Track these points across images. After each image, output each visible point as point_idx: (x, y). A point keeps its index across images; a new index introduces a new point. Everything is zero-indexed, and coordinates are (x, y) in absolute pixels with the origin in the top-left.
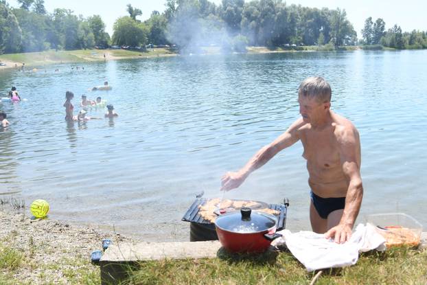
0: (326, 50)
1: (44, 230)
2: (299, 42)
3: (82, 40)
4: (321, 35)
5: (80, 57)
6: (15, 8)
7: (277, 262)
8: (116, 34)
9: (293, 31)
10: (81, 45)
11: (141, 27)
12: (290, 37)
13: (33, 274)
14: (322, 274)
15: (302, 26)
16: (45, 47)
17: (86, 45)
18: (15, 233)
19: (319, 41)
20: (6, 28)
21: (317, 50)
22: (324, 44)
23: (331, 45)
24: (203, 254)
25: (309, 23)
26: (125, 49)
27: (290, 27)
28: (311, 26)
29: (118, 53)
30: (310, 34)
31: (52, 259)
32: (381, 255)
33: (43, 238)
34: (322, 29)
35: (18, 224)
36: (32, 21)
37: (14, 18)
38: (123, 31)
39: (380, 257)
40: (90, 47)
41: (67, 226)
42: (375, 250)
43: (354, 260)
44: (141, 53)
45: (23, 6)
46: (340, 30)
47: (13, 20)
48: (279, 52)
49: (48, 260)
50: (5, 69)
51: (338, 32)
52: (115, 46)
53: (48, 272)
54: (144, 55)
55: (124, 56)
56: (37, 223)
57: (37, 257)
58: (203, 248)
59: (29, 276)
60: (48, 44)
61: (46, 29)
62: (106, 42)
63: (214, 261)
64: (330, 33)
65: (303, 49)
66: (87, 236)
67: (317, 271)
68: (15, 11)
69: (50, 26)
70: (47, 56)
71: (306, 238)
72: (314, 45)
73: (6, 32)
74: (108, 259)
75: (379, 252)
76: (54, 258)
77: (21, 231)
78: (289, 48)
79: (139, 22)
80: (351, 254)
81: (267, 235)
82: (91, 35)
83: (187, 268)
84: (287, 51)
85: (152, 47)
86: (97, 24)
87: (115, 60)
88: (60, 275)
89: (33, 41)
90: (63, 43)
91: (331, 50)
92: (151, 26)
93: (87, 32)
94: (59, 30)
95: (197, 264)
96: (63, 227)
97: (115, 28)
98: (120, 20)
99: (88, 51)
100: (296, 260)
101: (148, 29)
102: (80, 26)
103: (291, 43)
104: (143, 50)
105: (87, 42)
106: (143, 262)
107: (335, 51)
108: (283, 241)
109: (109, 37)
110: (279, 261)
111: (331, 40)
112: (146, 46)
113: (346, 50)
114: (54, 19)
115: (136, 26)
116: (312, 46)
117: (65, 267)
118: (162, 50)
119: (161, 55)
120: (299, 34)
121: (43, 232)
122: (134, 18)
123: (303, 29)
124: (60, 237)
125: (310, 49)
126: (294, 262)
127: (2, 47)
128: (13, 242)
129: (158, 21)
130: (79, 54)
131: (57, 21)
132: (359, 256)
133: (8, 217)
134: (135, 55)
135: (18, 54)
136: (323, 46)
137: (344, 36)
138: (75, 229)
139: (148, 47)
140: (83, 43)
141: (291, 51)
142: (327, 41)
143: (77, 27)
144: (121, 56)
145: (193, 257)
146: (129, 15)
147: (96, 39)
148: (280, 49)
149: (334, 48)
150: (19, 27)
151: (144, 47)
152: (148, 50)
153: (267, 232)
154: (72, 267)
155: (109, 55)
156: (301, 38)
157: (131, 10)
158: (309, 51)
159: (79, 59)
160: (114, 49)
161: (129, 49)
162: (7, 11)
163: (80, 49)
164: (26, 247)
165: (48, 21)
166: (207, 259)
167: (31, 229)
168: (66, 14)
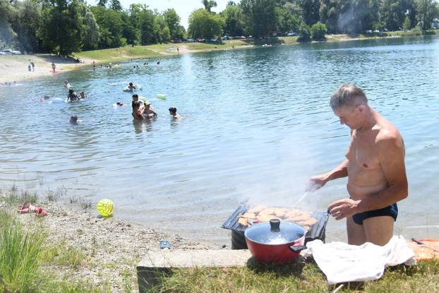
0: (412, 35)
1: (107, 229)
2: (383, 28)
3: (157, 34)
4: (407, 19)
5: (156, 52)
6: (92, 5)
7: (303, 274)
8: (191, 27)
9: (376, 16)
10: (157, 40)
11: (216, 19)
12: (373, 23)
13: (92, 273)
14: (343, 288)
15: (385, 10)
16: (121, 43)
17: (161, 39)
18: (80, 232)
19: (405, 25)
20: (84, 26)
21: (403, 36)
22: (410, 29)
23: (418, 29)
24: (233, 263)
25: (394, 7)
26: (201, 42)
27: (372, 13)
28: (396, 9)
29: (194, 46)
30: (394, 19)
31: (111, 258)
32: (409, 270)
33: (105, 238)
34: (408, 12)
35: (83, 223)
36: (109, 18)
37: (91, 16)
38: (198, 24)
39: (407, 271)
40: (165, 41)
41: (129, 226)
42: (403, 264)
43: (378, 275)
44: (216, 46)
45: (100, 3)
46: (428, 13)
47: (91, 18)
48: (361, 39)
49: (108, 259)
50: (84, 66)
51: (425, 15)
52: (190, 40)
53: (106, 270)
54: (220, 48)
55: (200, 49)
56: (101, 223)
57: (98, 256)
58: (235, 257)
59: (88, 274)
60: (124, 40)
61: (122, 25)
62: (182, 35)
63: (241, 270)
64: (416, 16)
65: (386, 35)
66: (146, 236)
67: (338, 285)
68: (92, 9)
69: (126, 22)
70: (124, 51)
71: (337, 249)
72: (399, 30)
73: (84, 29)
74: (145, 265)
75: (407, 267)
76: (113, 257)
77: (86, 230)
78: (373, 35)
79: (214, 13)
80: (377, 268)
81: (292, 247)
82: (167, 28)
83: (216, 276)
84: (370, 38)
85: (228, 39)
86: (172, 18)
87: (190, 53)
88: (116, 274)
89: (111, 38)
90: (139, 38)
91: (418, 35)
92: (226, 17)
93: (162, 27)
94: (135, 26)
95: (225, 273)
96: (125, 227)
97: (190, 22)
98: (195, 13)
99: (163, 45)
100: (321, 272)
101: (224, 21)
102: (156, 20)
103: (373, 29)
104: (219, 42)
105: (163, 37)
106: (176, 269)
107: (422, 36)
108: (310, 253)
109: (184, 31)
110: (305, 273)
111: (419, 23)
112: (222, 38)
113: (434, 33)
114: (129, 14)
115: (211, 18)
116: (397, 32)
117: (122, 266)
118: (238, 41)
119: (237, 47)
120: (382, 19)
121: (107, 231)
122: (209, 10)
123: (387, 13)
124: (122, 236)
125: (394, 35)
126: (319, 274)
127: (80, 45)
128: (77, 240)
129: (234, 12)
130: (155, 49)
131: (133, 16)
132: (385, 270)
133: (76, 216)
134: (211, 48)
135: (95, 51)
136: (409, 31)
137: (433, 18)
138: (136, 229)
139: (224, 39)
140: (158, 37)
141: (373, 38)
142: (413, 25)
143: (152, 22)
144: (197, 49)
145: (223, 265)
146: (204, 7)
147: (171, 33)
148: (361, 36)
149: (421, 32)
150: (96, 24)
151: (219, 39)
152: (224, 42)
153: (293, 244)
154: (129, 267)
155: (184, 49)
156: (385, 24)
157: (205, 3)
158: (393, 37)
159: (155, 53)
160: (189, 42)
161: (204, 42)
162: (84, 9)
163: (156, 43)
164: (89, 245)
165: (124, 17)
166: (235, 268)
167: (95, 227)
168: (141, 9)
